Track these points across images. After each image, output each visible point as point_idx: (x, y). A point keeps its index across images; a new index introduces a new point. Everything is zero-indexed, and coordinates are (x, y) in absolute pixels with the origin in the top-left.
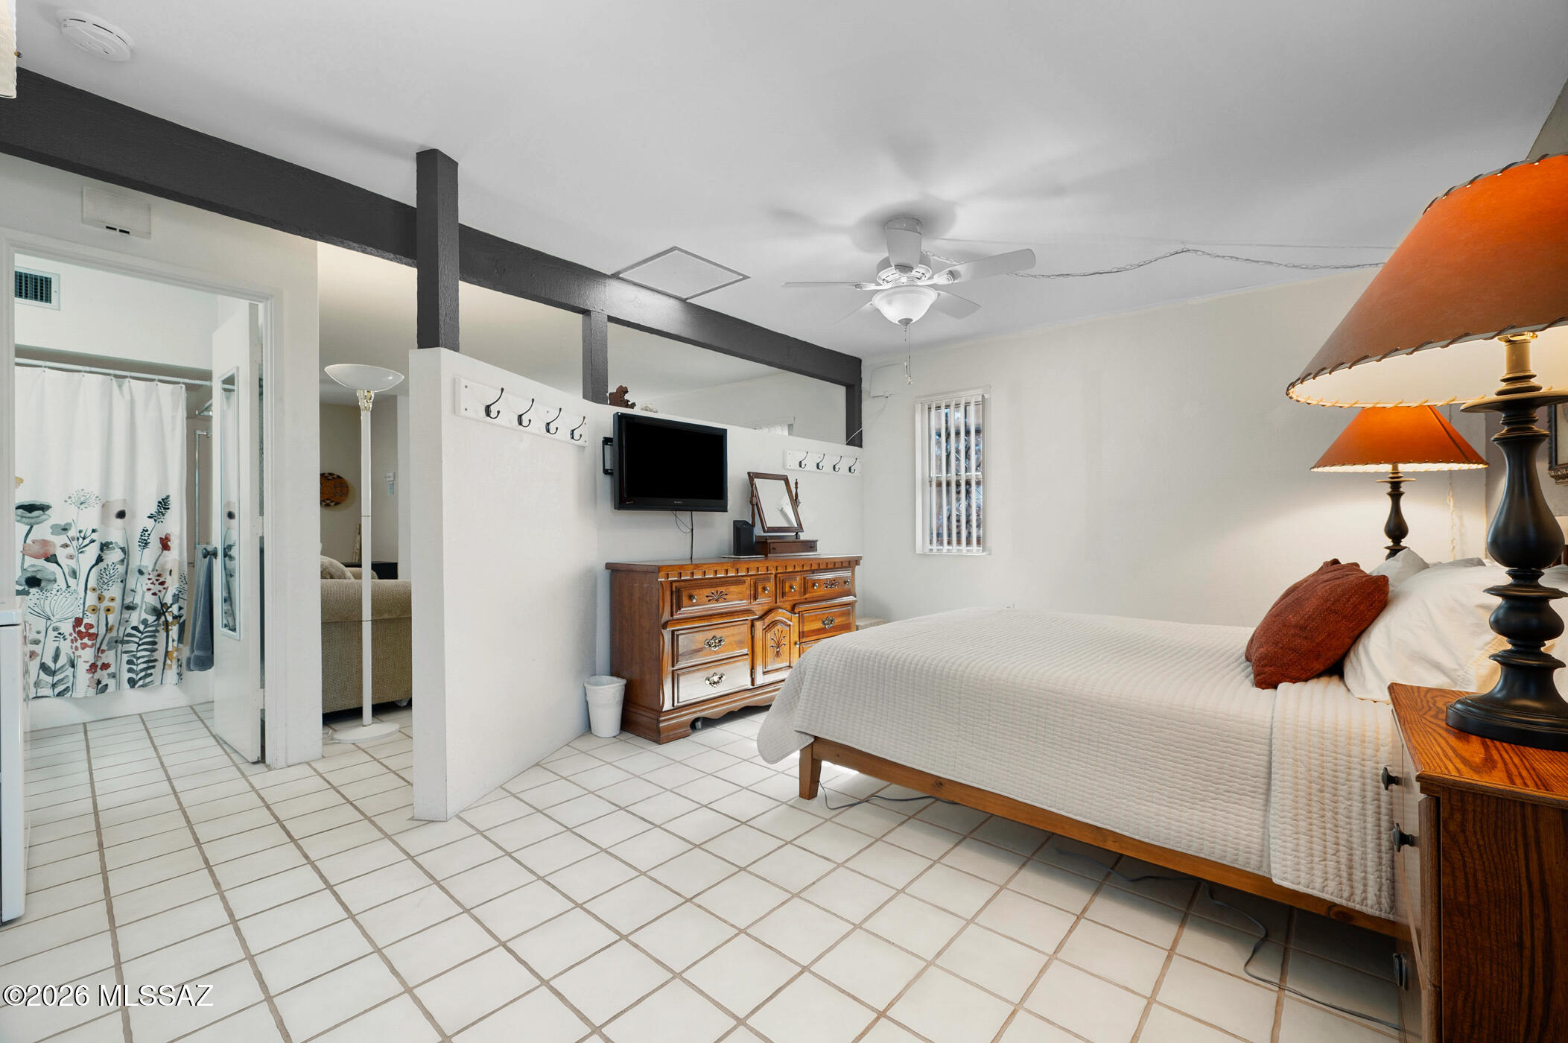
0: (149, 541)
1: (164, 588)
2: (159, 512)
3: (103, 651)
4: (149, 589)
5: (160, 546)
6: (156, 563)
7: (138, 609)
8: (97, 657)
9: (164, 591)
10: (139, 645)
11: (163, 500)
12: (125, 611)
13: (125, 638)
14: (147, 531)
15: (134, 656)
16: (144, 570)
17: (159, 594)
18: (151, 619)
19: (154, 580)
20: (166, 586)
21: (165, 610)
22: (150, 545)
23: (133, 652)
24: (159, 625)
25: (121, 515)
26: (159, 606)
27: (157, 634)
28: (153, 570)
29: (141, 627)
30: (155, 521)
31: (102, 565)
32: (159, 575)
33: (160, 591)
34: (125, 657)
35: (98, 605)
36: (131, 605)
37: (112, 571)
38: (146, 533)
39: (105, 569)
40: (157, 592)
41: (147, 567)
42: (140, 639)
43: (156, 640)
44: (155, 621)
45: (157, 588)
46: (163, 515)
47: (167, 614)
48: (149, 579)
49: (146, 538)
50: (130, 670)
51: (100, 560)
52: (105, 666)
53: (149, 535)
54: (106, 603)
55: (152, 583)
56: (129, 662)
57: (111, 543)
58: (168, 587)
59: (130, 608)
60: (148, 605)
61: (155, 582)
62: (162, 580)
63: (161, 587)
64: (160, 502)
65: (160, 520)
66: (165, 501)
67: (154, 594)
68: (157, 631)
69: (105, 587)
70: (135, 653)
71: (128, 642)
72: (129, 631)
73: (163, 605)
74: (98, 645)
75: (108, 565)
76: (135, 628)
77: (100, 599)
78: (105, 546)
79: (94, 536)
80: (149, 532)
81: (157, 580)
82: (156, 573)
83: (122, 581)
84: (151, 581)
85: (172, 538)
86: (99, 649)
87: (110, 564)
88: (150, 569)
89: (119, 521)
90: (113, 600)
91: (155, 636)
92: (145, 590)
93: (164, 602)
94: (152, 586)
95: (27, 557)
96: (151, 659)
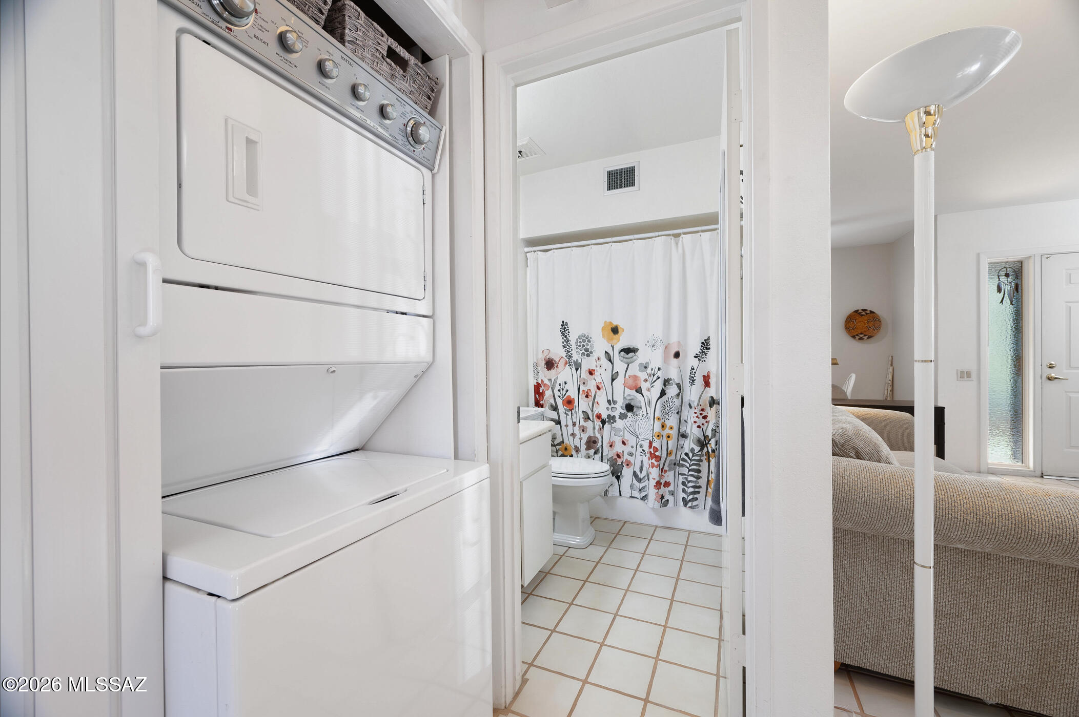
0: (695, 378)
1: (707, 422)
2: (703, 352)
3: (666, 471)
4: (695, 422)
5: (704, 383)
6: (700, 399)
7: (689, 438)
8: (661, 476)
9: (707, 424)
10: (689, 471)
11: (705, 340)
12: (680, 438)
13: (681, 462)
14: (693, 369)
15: (686, 479)
16: (692, 405)
17: (702, 427)
18: (697, 449)
19: (698, 414)
20: (708, 419)
21: (707, 442)
22: (696, 382)
23: (685, 475)
24: (702, 455)
25: (677, 355)
26: (702, 438)
27: (701, 463)
28: (698, 405)
29: (691, 455)
30: (699, 360)
31: (664, 398)
32: (702, 410)
33: (703, 424)
34: (681, 478)
35: (662, 432)
36: (685, 434)
37: (671, 404)
38: (693, 371)
39: (667, 401)
40: (701, 425)
41: (694, 401)
42: (690, 466)
43: (700, 468)
44: (699, 451)
45: (701, 421)
46: (706, 354)
47: (708, 445)
48: (695, 413)
49: (693, 376)
50: (684, 491)
51: (663, 393)
52: (667, 484)
53: (695, 372)
54: (667, 431)
55: (697, 417)
56: (683, 483)
57: (671, 379)
58: (709, 421)
59: (684, 436)
60: (695, 436)
61: (699, 416)
62: (705, 414)
63: (704, 421)
64: (703, 343)
65: (703, 359)
66: (707, 341)
67: (699, 427)
68: (701, 461)
69: (667, 417)
70: (687, 477)
71: (683, 466)
72: (683, 456)
73: (706, 437)
74: (661, 467)
75: (668, 398)
76: (686, 454)
77: (663, 426)
78: (666, 382)
79: (659, 374)
80: (695, 371)
81: (701, 414)
82: (700, 408)
83: (678, 413)
84: (696, 415)
85: (711, 376)
86: (662, 469)
87: (670, 397)
88: (696, 404)
89: (675, 360)
90: (671, 428)
91: (699, 465)
92: (693, 422)
93: (706, 434)
94: (697, 419)
95: (626, 388)
96: (698, 485)
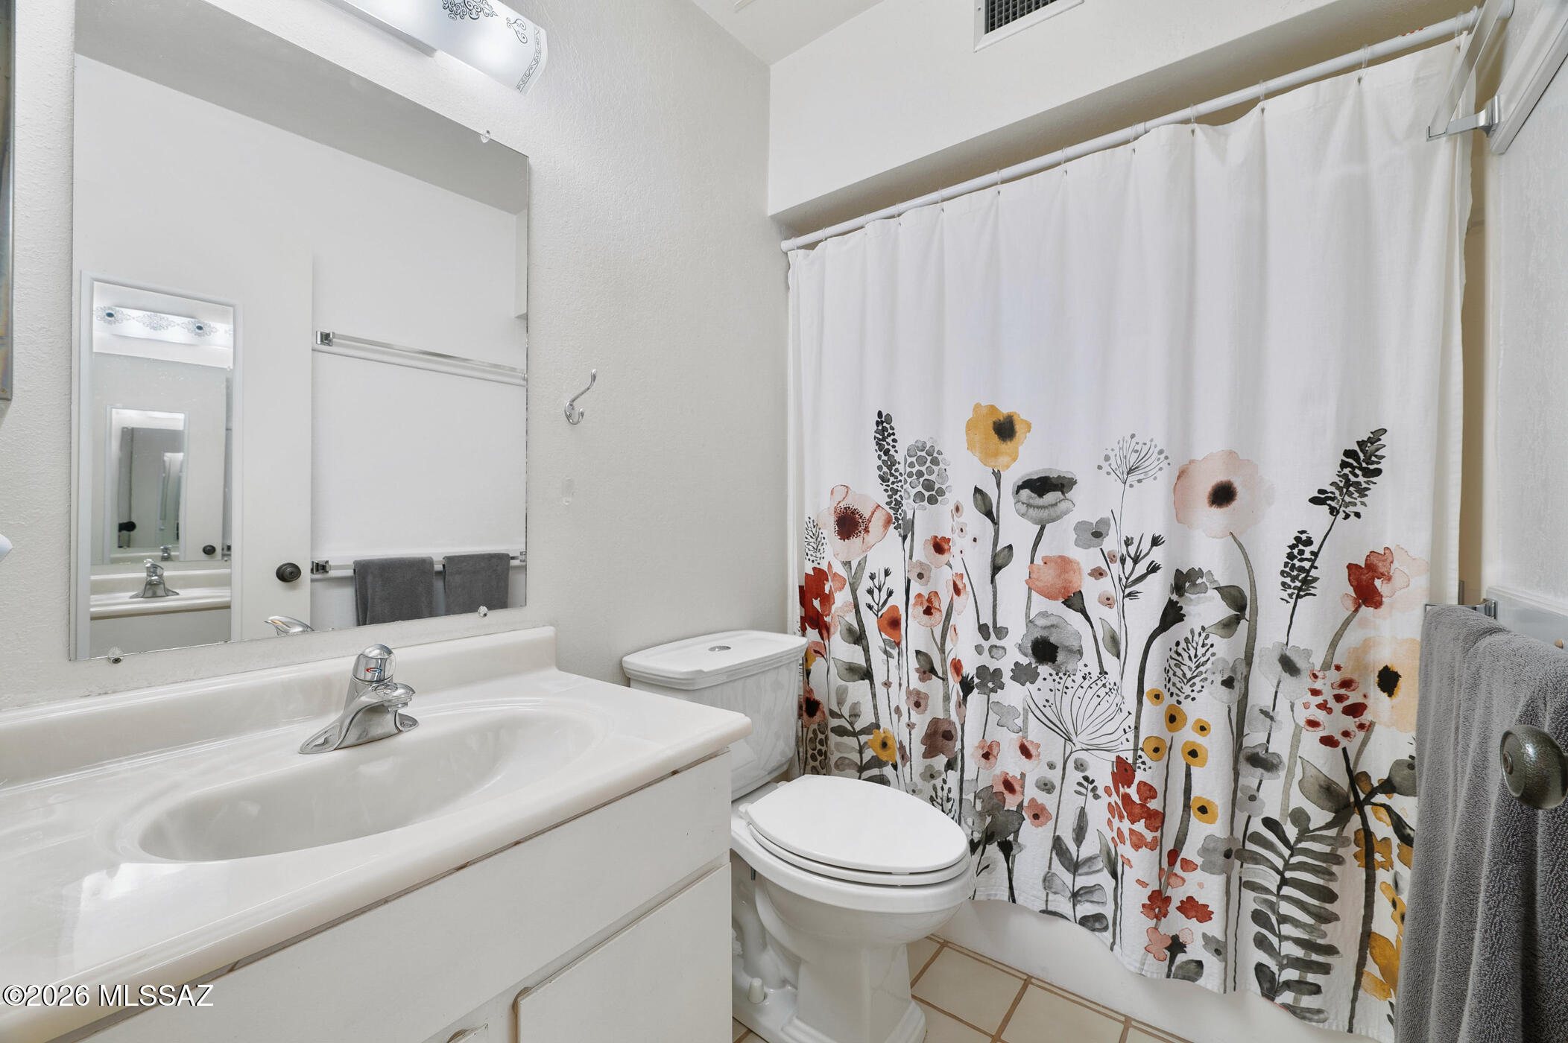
0: (1313, 573)
1: (1361, 726)
2: (1348, 483)
3: (1188, 865)
4: (1313, 724)
5: (1351, 591)
6: (1334, 645)
7: (1282, 773)
8: (1166, 875)
9: (1361, 734)
10: (1284, 882)
11: (1361, 444)
12: (1245, 768)
13: (1250, 846)
14: (1309, 542)
15: (1272, 906)
16: (1300, 663)
17: (1344, 742)
18: (1319, 816)
19: (1328, 695)
20: (1367, 717)
21: (1362, 796)
22: (1318, 588)
23: (1267, 891)
24: (1343, 841)
25: (1223, 495)
26: (1343, 782)
27: (1335, 868)
28: (1326, 666)
29: (1291, 832)
30: (1333, 511)
31: (1178, 631)
32: (1346, 684)
33: (1346, 734)
34: (1250, 901)
35: (1166, 736)
36: (1262, 753)
37: (1201, 651)
38: (1308, 550)
39: (1187, 640)
40: (1338, 737)
41: (1308, 653)
42: (1288, 866)
43: (1333, 886)
44: (1328, 826)
45: (1336, 722)
46: (1362, 492)
47: (1368, 809)
48: (1315, 692)
49: (1307, 565)
50: (1261, 942)
51: (1172, 615)
52: (1193, 908)
53: (1315, 554)
54: (1187, 735)
55: (1323, 706)
56: (1258, 917)
57: (1200, 573)
58: (1372, 724)
59: (1262, 761)
60: (1312, 772)
61: (1332, 703)
62: (1354, 698)
63: (1350, 723)
64: (1348, 453)
65: (1350, 509)
66: (1369, 448)
67: (1328, 741)
68: (1339, 860)
69: (1187, 689)
70: (1274, 899)
71: (1256, 859)
72: (1257, 826)
73: (1356, 778)
74: (1169, 845)
75: (1192, 632)
76: (1269, 823)
77: (1172, 719)
78: (1184, 582)
79: (1157, 555)
80: (1314, 548)
81: (1339, 698)
82: (1334, 676)
83: (1228, 683)
84: (1319, 700)
85: (1399, 567)
86: (1173, 855)
87: (1197, 630)
88: (1317, 660)
89: (1217, 512)
90: (1203, 729)
91: (1330, 875)
92: (1302, 723)
93: (1359, 770)
94: (1320, 716)
95: (1033, 593)
96: (1320, 941)
